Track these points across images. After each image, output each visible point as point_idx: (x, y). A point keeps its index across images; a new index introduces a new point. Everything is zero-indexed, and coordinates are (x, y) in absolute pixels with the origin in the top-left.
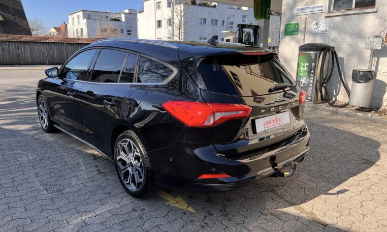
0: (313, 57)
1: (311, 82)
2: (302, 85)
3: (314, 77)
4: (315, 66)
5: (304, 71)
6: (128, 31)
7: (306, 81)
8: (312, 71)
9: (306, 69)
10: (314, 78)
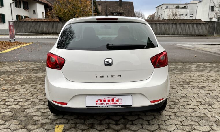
6: (190, 14)
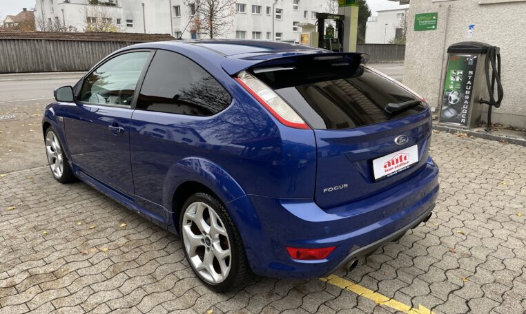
0: (471, 63)
1: (467, 97)
2: (452, 103)
3: (471, 90)
4: (473, 75)
5: (455, 82)
6: (128, 21)
7: (458, 96)
8: (469, 83)
9: (458, 79)
10: (471, 93)
